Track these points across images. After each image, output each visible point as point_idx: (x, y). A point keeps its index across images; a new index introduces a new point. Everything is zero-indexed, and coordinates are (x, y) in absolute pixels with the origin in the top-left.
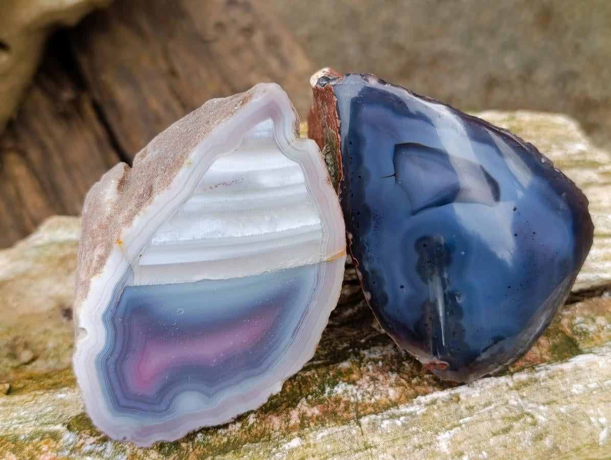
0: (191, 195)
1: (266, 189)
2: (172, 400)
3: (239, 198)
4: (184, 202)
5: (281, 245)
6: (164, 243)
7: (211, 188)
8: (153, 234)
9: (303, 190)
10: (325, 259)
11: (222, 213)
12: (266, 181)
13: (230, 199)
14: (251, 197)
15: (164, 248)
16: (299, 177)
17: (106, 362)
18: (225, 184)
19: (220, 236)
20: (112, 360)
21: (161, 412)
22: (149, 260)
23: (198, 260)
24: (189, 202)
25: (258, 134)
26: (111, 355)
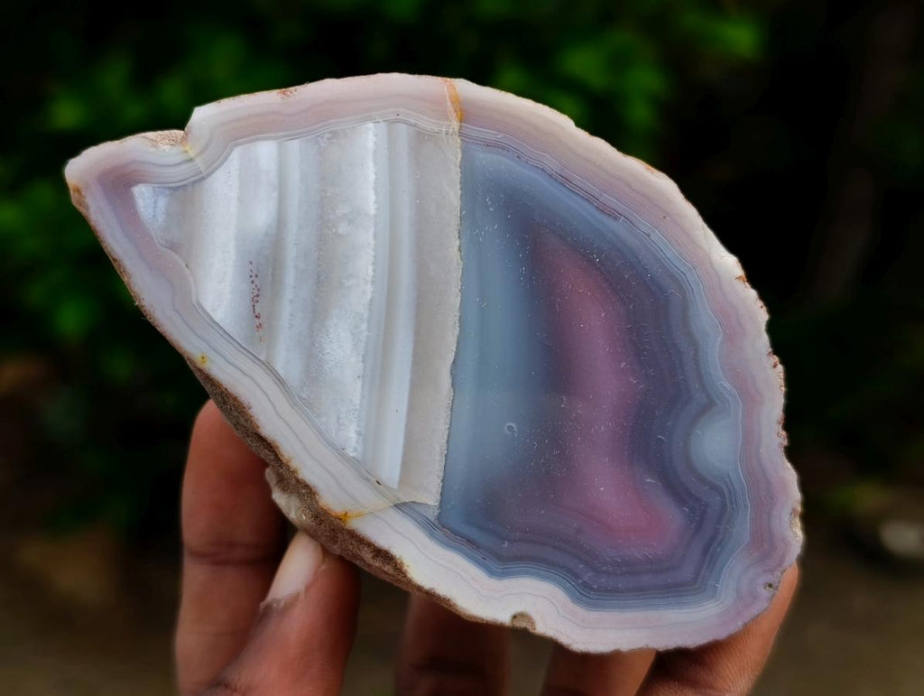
0: (268, 367)
1: (280, 221)
2: (702, 480)
3: (290, 277)
4: (280, 381)
5: (406, 212)
6: (359, 433)
7: (260, 326)
8: (340, 452)
9: (294, 146)
10: (455, 125)
11: (317, 314)
12: (262, 216)
13: (288, 294)
14: (291, 253)
15: (371, 436)
16: (266, 151)
17: (592, 589)
18: (255, 299)
19: (364, 326)
20: (587, 576)
21: (724, 506)
22: (390, 468)
23: (407, 376)
24: (281, 372)
25: (161, 218)
26: (576, 576)
